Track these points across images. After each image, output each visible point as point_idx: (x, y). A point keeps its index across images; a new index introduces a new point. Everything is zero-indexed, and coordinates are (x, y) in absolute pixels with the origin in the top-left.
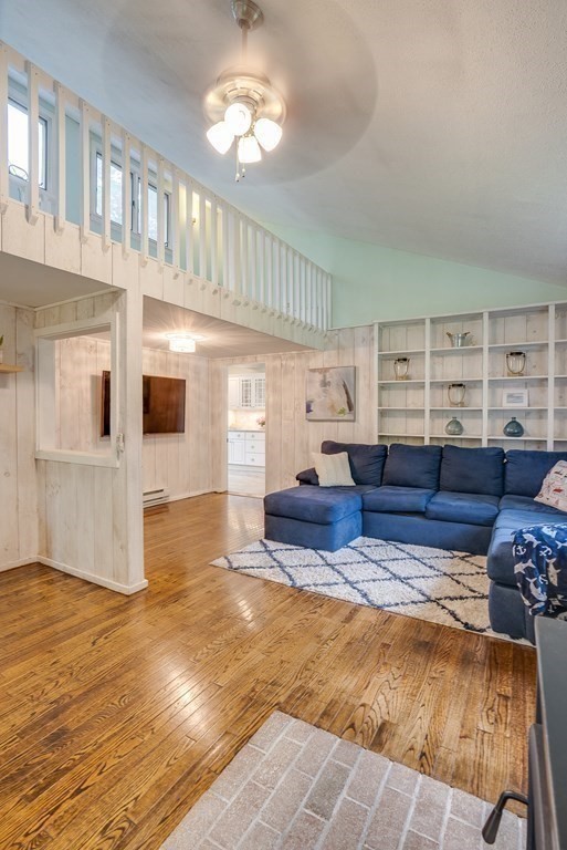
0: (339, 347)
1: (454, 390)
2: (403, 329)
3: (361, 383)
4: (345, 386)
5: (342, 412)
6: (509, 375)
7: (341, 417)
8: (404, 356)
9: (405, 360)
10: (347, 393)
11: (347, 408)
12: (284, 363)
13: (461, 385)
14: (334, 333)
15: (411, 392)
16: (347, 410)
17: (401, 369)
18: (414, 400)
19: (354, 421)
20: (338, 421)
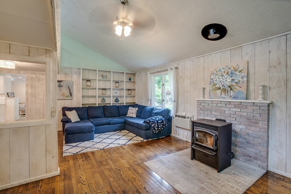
0: (66, 74)
1: (103, 90)
2: (87, 71)
3: (75, 87)
4: (69, 87)
5: (68, 96)
6: (116, 87)
7: (67, 98)
8: (89, 80)
9: (89, 81)
10: (69, 90)
11: (69, 95)
12: (38, 76)
13: (105, 89)
14: (63, 68)
15: (89, 90)
16: (70, 96)
17: (89, 83)
18: (91, 93)
19: (71, 100)
20: (65, 100)
